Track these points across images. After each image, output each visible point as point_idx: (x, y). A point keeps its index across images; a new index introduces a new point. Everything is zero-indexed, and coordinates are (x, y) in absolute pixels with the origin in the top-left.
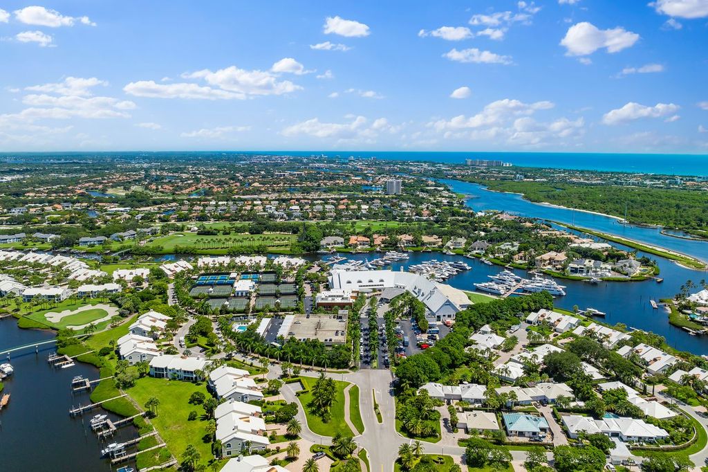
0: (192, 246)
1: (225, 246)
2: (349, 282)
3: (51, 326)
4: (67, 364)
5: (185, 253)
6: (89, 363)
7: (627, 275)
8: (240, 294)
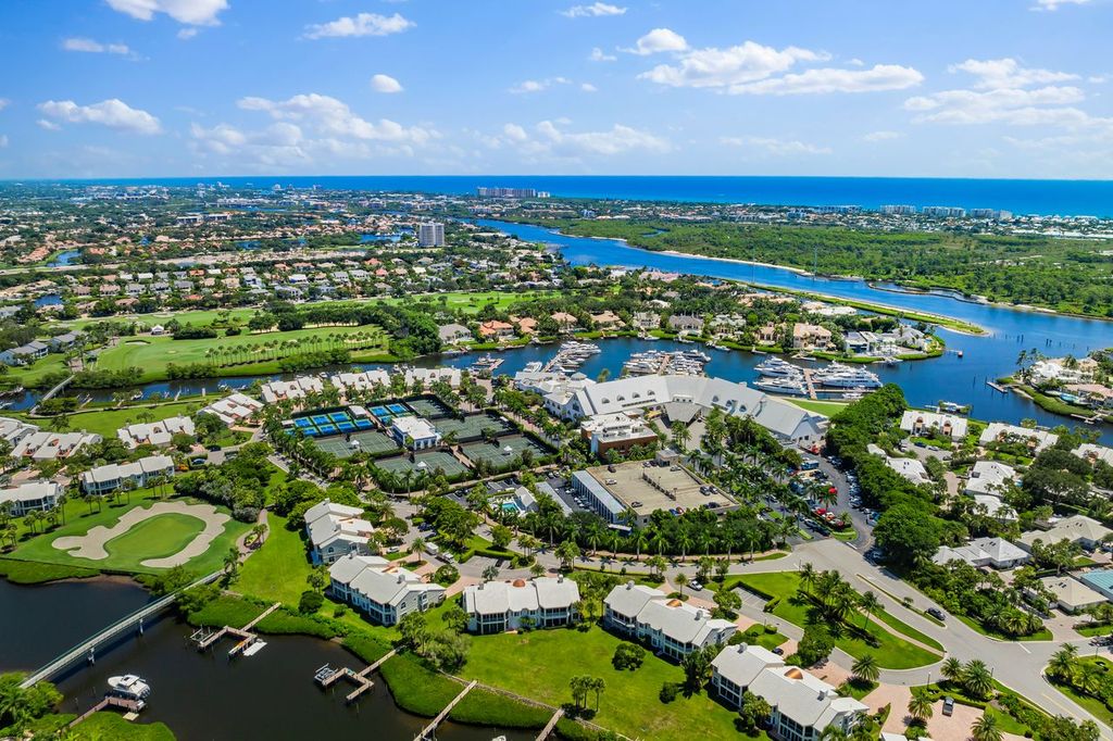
0: (204, 362)
1: (266, 357)
2: (607, 402)
3: (102, 567)
4: (250, 645)
5: (192, 376)
6: (296, 634)
7: (920, 349)
8: (422, 446)
